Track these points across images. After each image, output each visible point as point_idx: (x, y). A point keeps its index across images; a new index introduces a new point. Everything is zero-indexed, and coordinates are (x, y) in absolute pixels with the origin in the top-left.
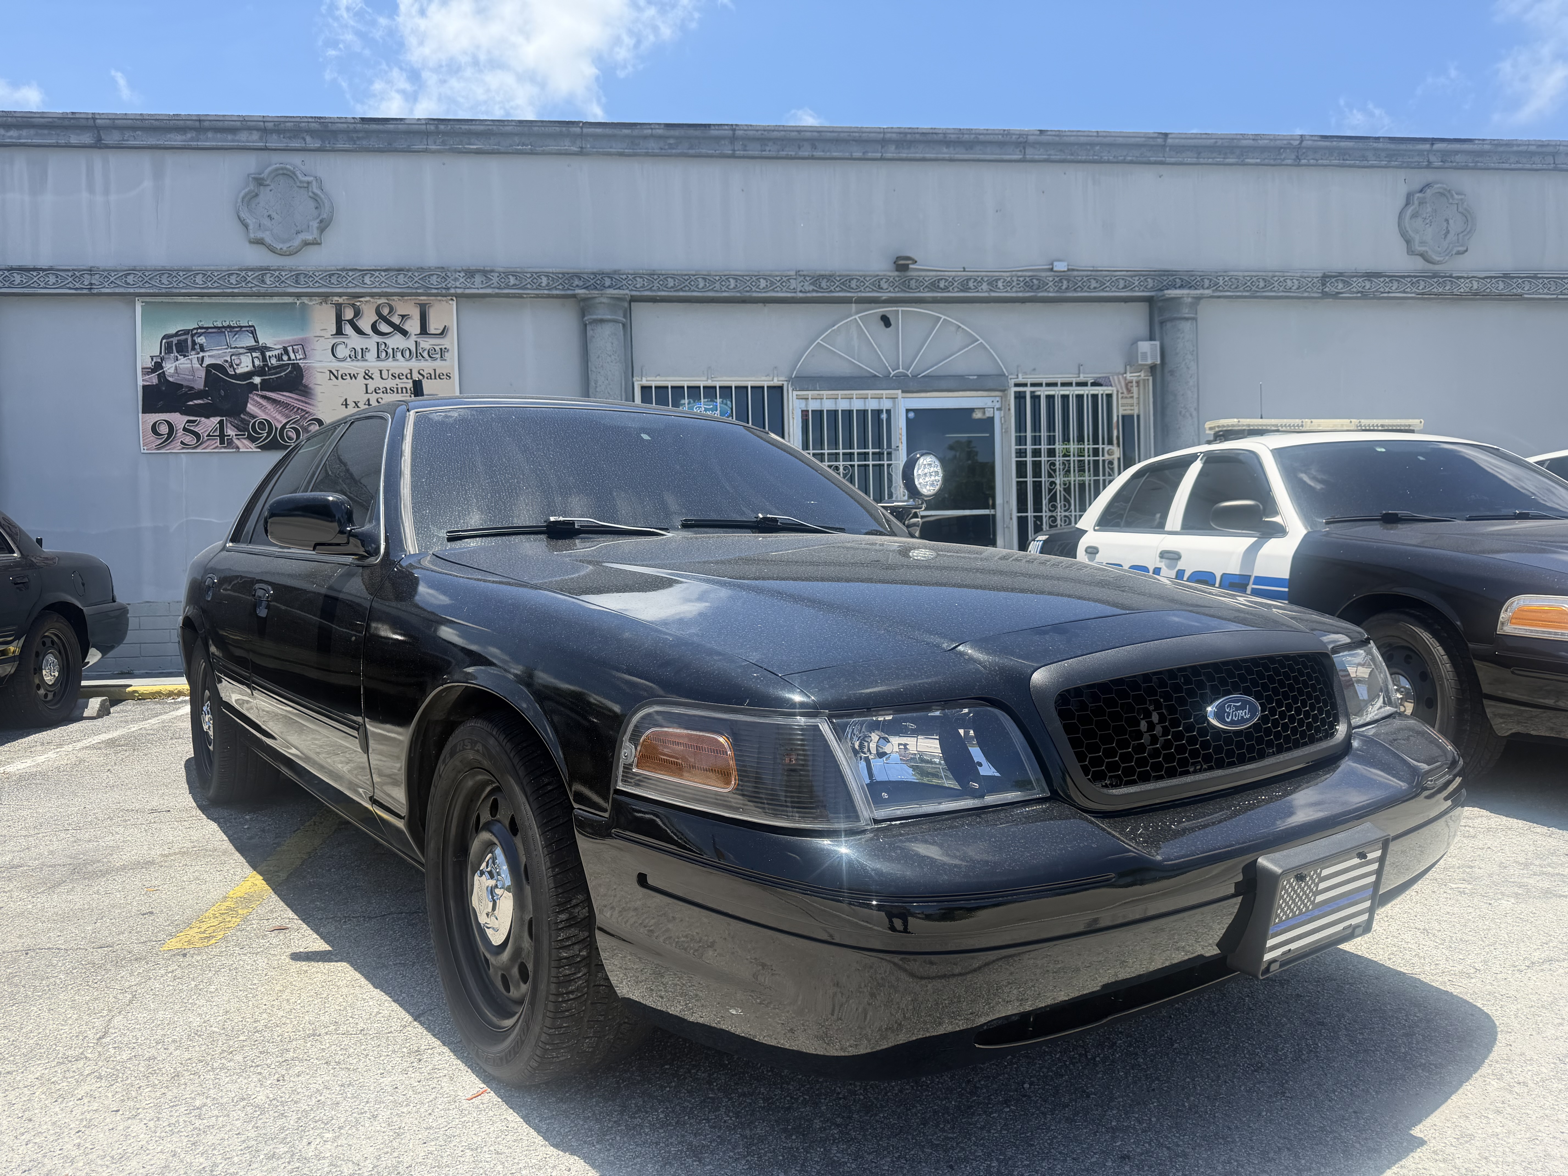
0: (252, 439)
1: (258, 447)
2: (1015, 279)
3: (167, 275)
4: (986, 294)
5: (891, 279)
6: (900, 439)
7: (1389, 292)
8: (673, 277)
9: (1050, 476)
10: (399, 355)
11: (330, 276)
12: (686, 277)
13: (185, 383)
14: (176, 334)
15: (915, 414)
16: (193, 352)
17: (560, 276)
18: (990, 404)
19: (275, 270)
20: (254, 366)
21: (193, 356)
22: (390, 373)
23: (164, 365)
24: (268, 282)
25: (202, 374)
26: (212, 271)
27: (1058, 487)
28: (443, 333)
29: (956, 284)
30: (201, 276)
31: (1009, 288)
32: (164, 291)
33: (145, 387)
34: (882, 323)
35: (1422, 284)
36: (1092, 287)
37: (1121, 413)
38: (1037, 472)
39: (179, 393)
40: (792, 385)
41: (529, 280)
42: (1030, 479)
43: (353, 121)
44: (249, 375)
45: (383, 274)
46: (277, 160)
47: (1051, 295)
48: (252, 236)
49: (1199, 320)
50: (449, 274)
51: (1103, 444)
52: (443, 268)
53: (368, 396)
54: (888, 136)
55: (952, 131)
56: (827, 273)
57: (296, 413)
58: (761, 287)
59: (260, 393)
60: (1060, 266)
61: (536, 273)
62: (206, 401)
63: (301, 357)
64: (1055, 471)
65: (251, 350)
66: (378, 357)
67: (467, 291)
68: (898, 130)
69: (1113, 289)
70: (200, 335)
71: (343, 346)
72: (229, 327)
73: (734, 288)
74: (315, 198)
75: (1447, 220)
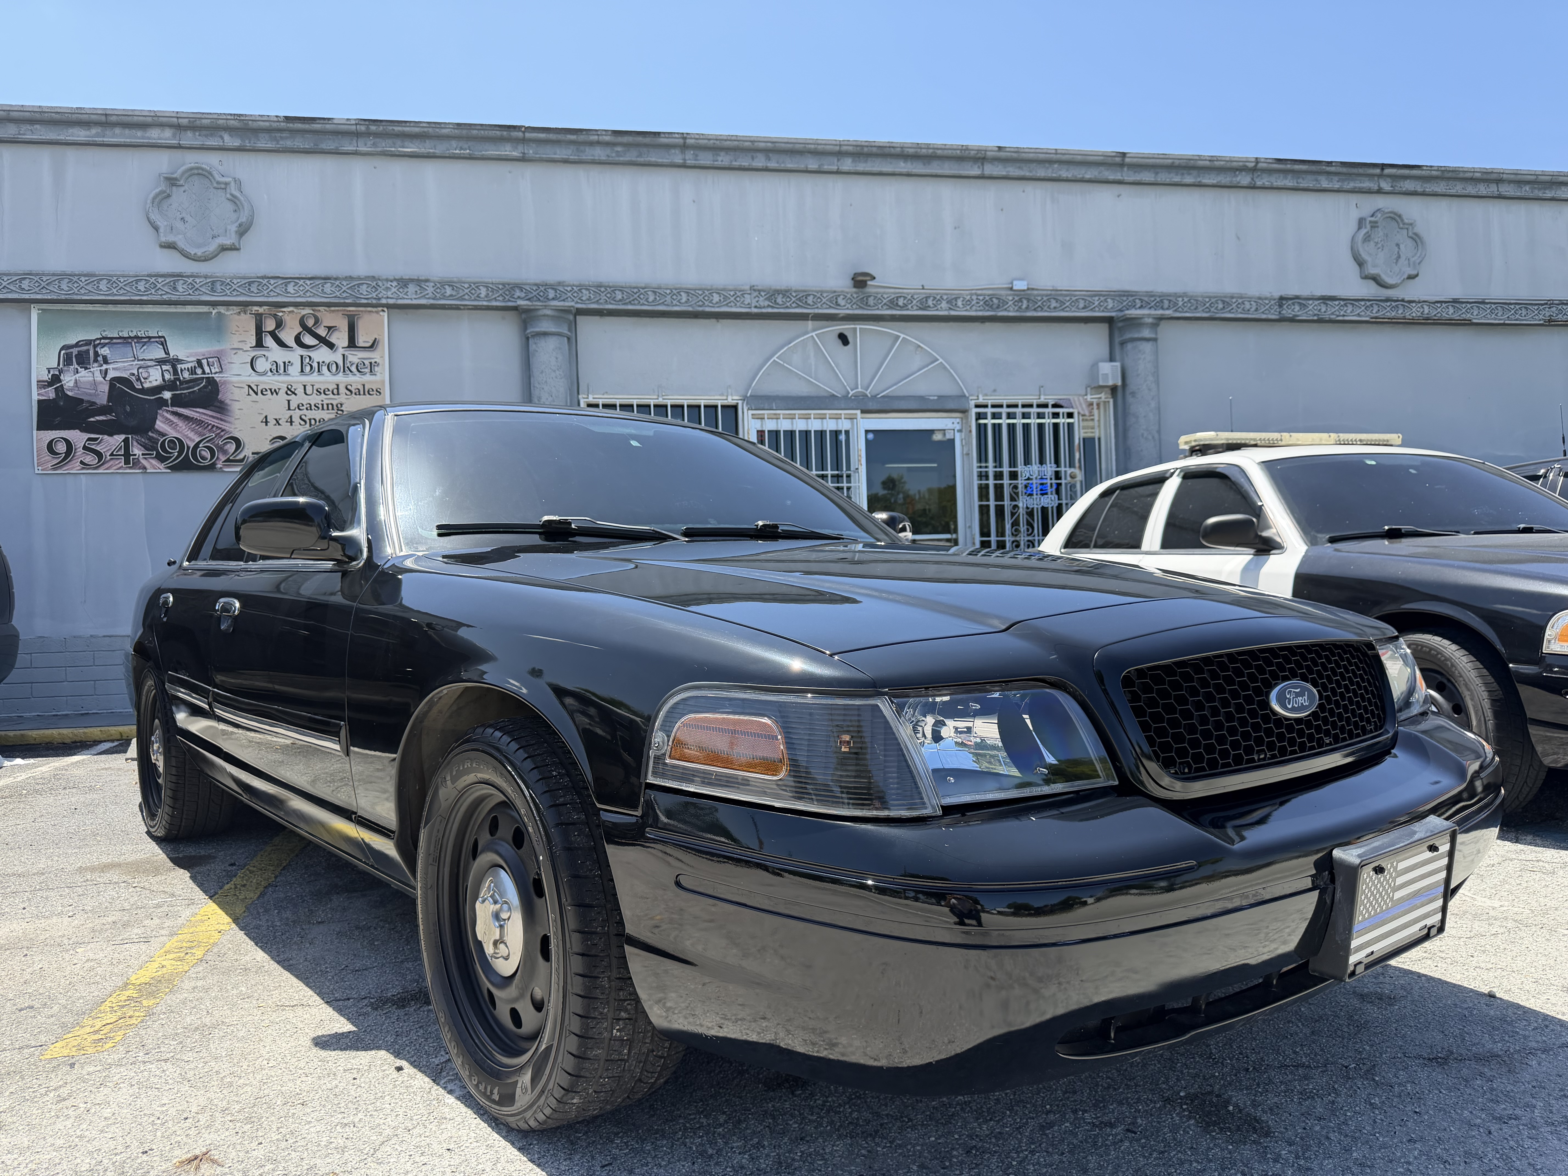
0: (161, 459)
1: (168, 468)
2: (974, 297)
3: (67, 280)
4: (945, 313)
5: (849, 296)
6: (859, 461)
7: (1344, 316)
8: (621, 289)
9: (1012, 499)
10: (325, 369)
11: (250, 284)
12: (635, 290)
13: (85, 398)
14: (77, 345)
15: (875, 436)
16: (96, 365)
17: (500, 287)
18: (950, 426)
19: (188, 277)
20: (164, 380)
21: (95, 369)
22: (315, 388)
23: (62, 377)
24: (181, 290)
25: (106, 388)
26: (118, 276)
27: (1021, 510)
28: (373, 346)
29: (915, 302)
30: (105, 282)
31: (968, 307)
32: (63, 297)
33: (40, 402)
34: (840, 342)
35: (1376, 308)
36: (1052, 307)
37: (1083, 435)
38: (999, 496)
39: (79, 408)
40: (747, 404)
41: (467, 291)
42: (992, 503)
43: (276, 119)
44: (158, 389)
45: (308, 282)
46: (192, 159)
47: (1011, 314)
48: (163, 239)
49: (1159, 341)
50: (380, 283)
51: (1065, 467)
52: (374, 277)
53: (291, 412)
54: (844, 148)
55: (910, 145)
56: (783, 288)
57: (210, 431)
58: (714, 302)
59: (170, 409)
60: (1020, 285)
61: (474, 284)
62: (109, 417)
63: (217, 370)
64: (1017, 494)
65: (160, 362)
66: (302, 371)
67: (400, 302)
68: (855, 143)
69: (1073, 309)
70: (104, 345)
71: (264, 359)
72: (136, 337)
73: (686, 302)
74: (234, 200)
75: (1398, 245)
